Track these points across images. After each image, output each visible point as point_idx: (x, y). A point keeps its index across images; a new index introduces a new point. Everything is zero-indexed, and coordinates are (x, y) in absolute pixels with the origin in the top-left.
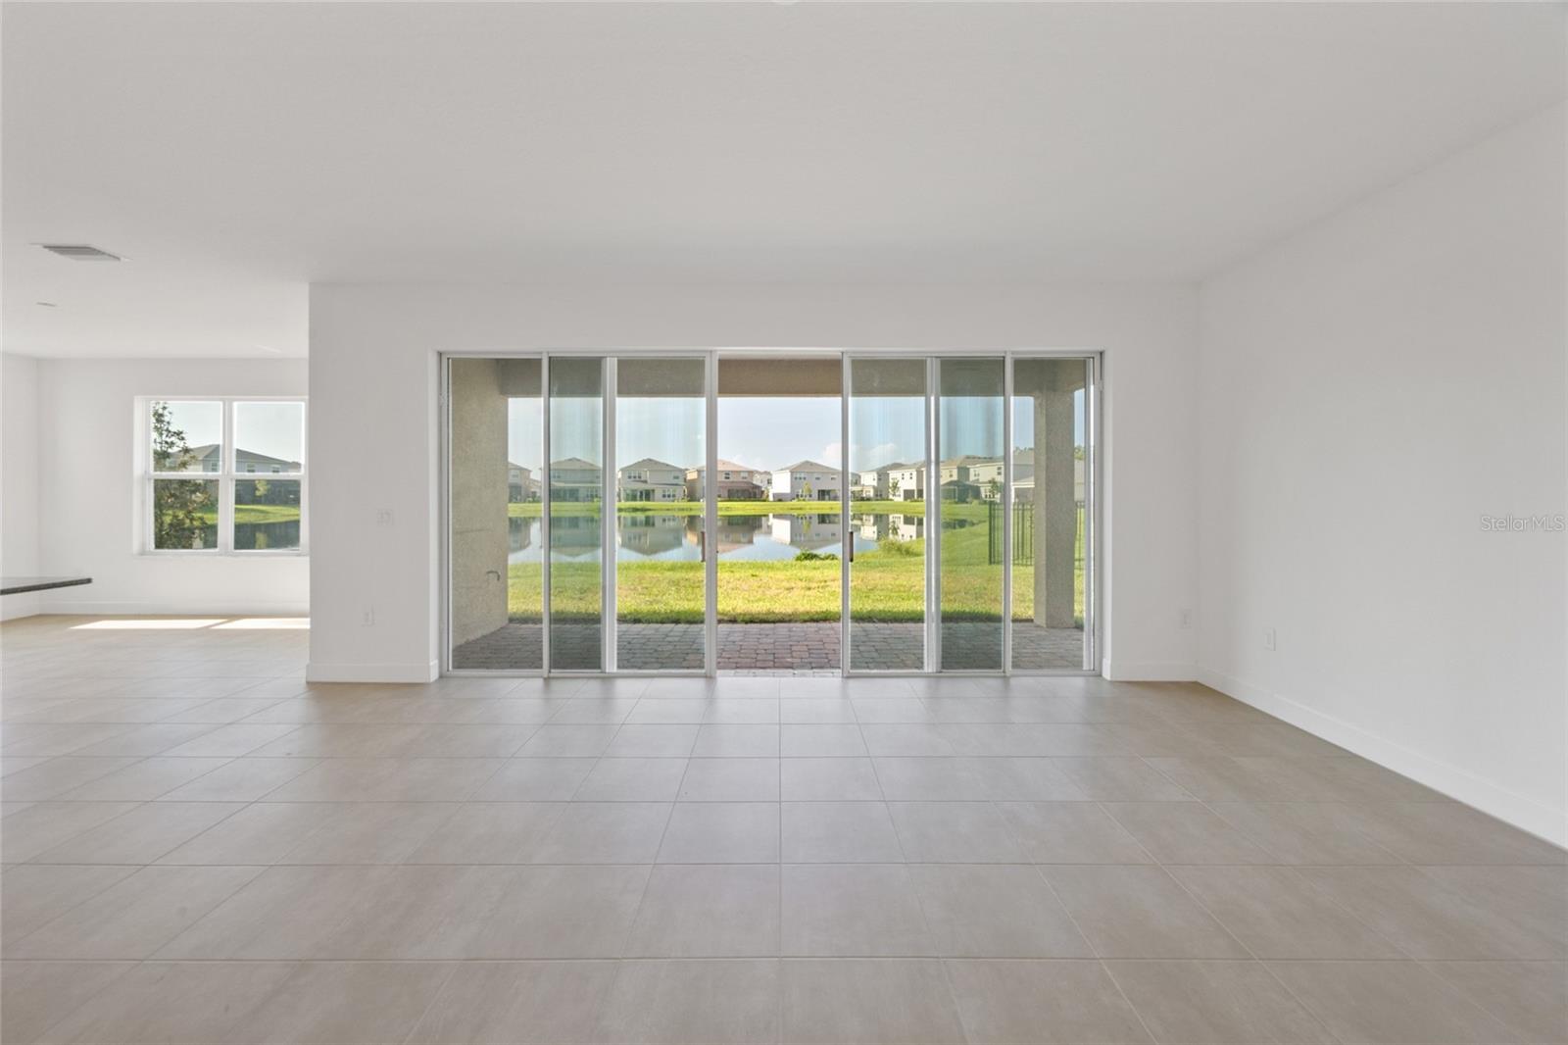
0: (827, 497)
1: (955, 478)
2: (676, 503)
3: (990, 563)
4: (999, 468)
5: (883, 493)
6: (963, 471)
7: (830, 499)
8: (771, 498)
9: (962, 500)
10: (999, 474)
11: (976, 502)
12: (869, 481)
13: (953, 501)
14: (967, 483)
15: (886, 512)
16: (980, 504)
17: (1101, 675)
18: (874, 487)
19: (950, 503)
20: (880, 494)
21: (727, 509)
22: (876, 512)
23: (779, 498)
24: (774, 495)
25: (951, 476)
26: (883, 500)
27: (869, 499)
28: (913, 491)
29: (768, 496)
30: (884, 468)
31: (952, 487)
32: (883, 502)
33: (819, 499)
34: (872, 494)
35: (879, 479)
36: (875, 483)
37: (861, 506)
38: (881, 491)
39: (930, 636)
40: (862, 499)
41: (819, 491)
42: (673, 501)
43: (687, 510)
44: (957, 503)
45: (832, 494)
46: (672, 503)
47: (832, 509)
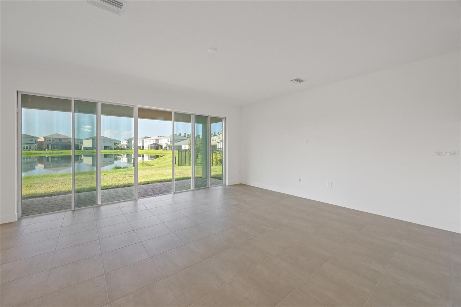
0: (108, 148)
1: (155, 142)
2: (31, 151)
3: (178, 166)
4: (168, 140)
5: (130, 147)
6: (157, 140)
7: (109, 149)
8: (83, 149)
9: (157, 149)
10: (168, 141)
11: (161, 149)
12: (124, 143)
13: (154, 149)
14: (159, 144)
15: (131, 153)
16: (163, 150)
17: (225, 185)
18: (126, 145)
19: (153, 150)
20: (128, 148)
21: (61, 153)
22: (128, 153)
23: (86, 149)
24: (84, 148)
25: (153, 142)
26: (130, 149)
27: (124, 149)
28: (141, 146)
29: (81, 148)
30: (130, 139)
31: (154, 145)
32: (130, 150)
33: (104, 149)
34: (126, 147)
35: (128, 143)
36: (127, 144)
37: (122, 151)
38: (129, 146)
39: (192, 182)
40: (122, 149)
41: (104, 146)
42: (30, 150)
43: (39, 154)
44: (156, 150)
45: (110, 148)
46: (30, 151)
47: (110, 152)
